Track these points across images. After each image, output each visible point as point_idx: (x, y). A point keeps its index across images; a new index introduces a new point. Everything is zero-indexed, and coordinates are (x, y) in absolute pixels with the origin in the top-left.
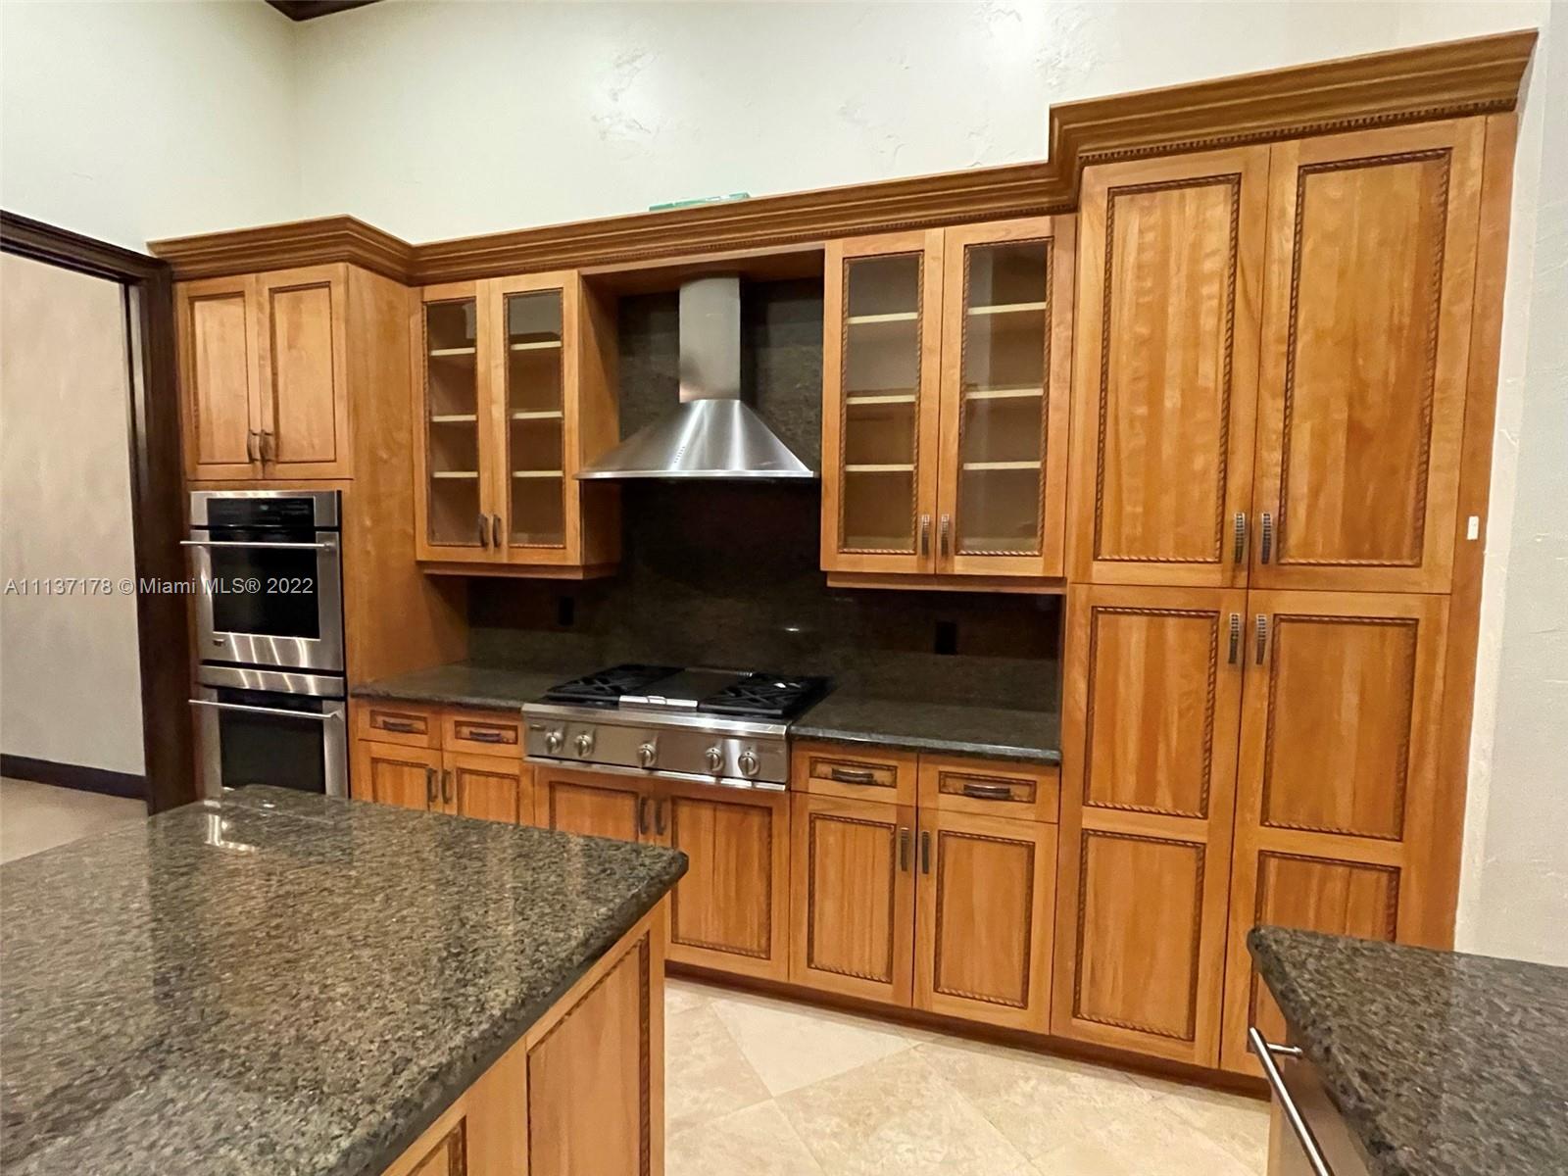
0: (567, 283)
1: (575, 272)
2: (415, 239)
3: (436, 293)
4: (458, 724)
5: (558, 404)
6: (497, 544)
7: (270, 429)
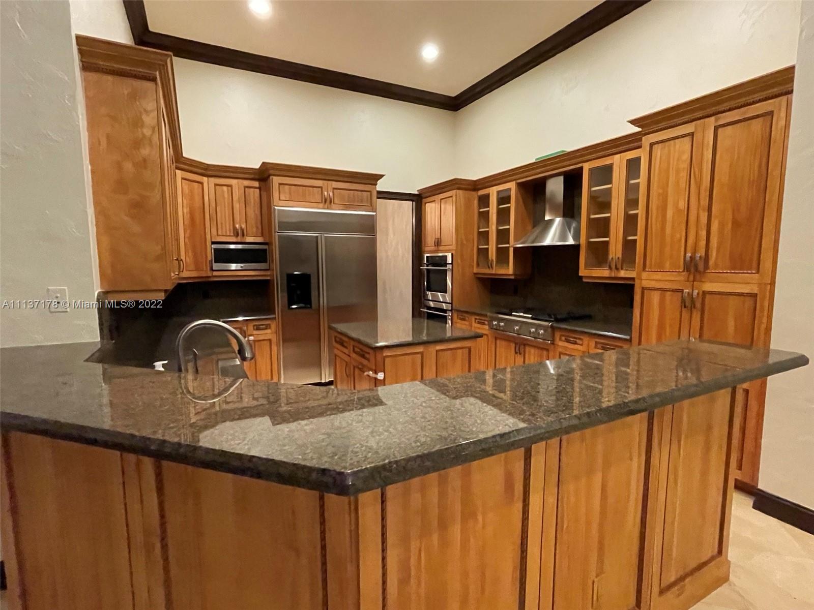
0: (512, 186)
1: (514, 182)
2: (475, 179)
3: (481, 192)
4: (476, 319)
5: (509, 225)
6: (492, 268)
7: (439, 237)
